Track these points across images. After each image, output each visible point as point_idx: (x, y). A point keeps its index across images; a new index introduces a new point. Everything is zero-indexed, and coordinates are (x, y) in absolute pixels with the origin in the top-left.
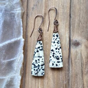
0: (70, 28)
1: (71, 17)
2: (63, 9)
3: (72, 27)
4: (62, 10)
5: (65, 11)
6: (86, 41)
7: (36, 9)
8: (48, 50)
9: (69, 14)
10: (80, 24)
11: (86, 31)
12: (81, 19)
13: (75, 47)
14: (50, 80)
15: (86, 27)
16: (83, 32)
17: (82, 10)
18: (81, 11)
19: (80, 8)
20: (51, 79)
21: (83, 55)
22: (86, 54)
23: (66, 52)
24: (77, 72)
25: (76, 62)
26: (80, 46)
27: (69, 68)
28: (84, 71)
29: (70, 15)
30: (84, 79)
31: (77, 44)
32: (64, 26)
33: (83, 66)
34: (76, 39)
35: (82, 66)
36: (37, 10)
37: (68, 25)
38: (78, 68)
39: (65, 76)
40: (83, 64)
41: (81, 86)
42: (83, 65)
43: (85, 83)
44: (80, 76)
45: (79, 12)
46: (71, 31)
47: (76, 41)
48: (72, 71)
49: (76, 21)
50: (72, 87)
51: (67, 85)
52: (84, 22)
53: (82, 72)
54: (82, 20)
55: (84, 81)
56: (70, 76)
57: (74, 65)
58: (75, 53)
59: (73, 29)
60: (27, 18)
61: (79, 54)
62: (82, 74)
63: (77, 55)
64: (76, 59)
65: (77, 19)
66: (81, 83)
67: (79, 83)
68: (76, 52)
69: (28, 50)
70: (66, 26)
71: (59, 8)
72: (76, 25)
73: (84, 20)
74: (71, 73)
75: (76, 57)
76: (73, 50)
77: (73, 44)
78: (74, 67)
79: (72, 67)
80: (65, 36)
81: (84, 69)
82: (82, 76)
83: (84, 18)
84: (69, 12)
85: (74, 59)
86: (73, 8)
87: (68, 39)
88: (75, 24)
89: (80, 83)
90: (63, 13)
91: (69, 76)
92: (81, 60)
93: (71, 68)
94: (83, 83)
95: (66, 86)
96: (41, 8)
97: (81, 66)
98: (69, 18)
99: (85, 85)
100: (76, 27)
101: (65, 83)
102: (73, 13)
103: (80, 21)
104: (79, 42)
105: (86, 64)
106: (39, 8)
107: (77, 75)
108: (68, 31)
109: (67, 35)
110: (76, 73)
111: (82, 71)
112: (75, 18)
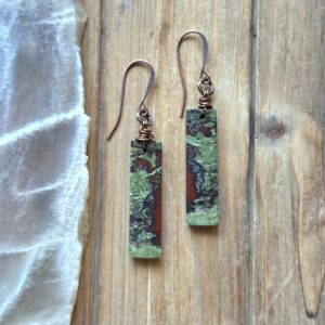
0: (251, 74)
1: (255, 36)
2: (227, 7)
3: (260, 70)
4: (224, 11)
5: (236, 14)
6: (309, 118)
7: (133, 11)
8: (176, 153)
9: (248, 24)
10: (288, 59)
11: (309, 83)
12: (290, 41)
13: (269, 140)
14: (184, 253)
15: (308, 72)
16: (296, 87)
17: (294, 11)
18: (291, 14)
19: (287, 5)
20: (188, 251)
21: (296, 168)
22: (307, 163)
23: (240, 160)
24: (278, 225)
25: (272, 193)
26: (286, 137)
27: (249, 214)
28: (300, 223)
29: (252, 29)
30: (300, 249)
31: (277, 130)
32: (232, 67)
33: (296, 206)
34: (272, 113)
35: (293, 204)
36: (135, 15)
37: (245, 64)
38: (279, 212)
39: (237, 238)
40: (296, 198)
41: (291, 274)
42: (296, 203)
43: (305, 264)
44: (286, 239)
45: (285, 16)
46: (257, 83)
47: (274, 119)
48: (259, 222)
49: (275, 49)
50: (261, 276)
51: (243, 272)
52: (301, 52)
53: (295, 224)
54: (294, 47)
55: (301, 255)
56: (254, 240)
57: (265, 202)
58: (272, 162)
59: (263, 79)
60: (100, 40)
61: (284, 165)
62: (294, 231)
63: (276, 167)
64: (273, 181)
65: (275, 44)
66: (291, 262)
67: (283, 265)
68: (275, 157)
69: (109, 152)
70: (240, 67)
71: (213, 5)
72: (273, 62)
73: (301, 47)
74: (257, 229)
75: (274, 176)
76: (263, 151)
77: (262, 130)
78: (268, 208)
79: (258, 210)
80: (234, 103)
81: (301, 216)
82: (295, 238)
83: (301, 38)
84: (247, 17)
85: (267, 182)
86: (261, 6)
87: (245, 115)
88: (268, 60)
89: (287, 264)
90: (228, 21)
91: (248, 241)
92: (291, 185)
93: (258, 214)
94: (297, 263)
95: (239, 274)
96: (150, 6)
97: (290, 207)
98: (247, 41)
99: (304, 271)
100: (272, 71)
101: (236, 263)
102: (263, 23)
103: (288, 51)
104: (284, 121)
105: (306, 197)
106: (143, 5)
107: (277, 237)
108: (246, 86)
109: (243, 101)
110: (274, 229)
111: (293, 223)
112: (270, 38)
